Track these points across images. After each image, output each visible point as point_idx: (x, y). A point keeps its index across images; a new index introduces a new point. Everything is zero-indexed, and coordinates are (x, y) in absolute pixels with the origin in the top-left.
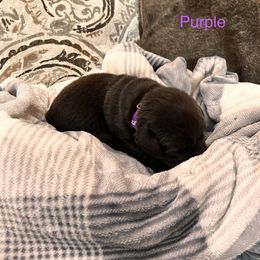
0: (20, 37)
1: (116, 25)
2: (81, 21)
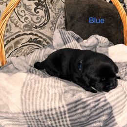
0: (11, 34)
1: (52, 23)
2: (36, 23)
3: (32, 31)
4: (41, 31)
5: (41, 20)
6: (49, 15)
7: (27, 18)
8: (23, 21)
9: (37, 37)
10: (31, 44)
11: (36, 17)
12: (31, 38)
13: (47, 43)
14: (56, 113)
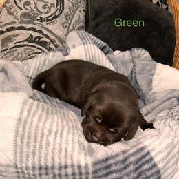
1: (66, 16)
2: (42, 13)
3: (35, 24)
4: (48, 27)
5: (50, 9)
6: (63, 4)
7: (28, 3)
8: (22, 7)
9: (41, 36)
10: (30, 44)
12: (31, 36)
13: (56, 46)
14: (74, 174)
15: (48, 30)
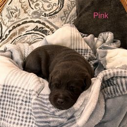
0: (18, 20)
1: (64, 12)
2: (46, 10)
3: (40, 18)
4: (50, 20)
5: (52, 8)
6: (63, 3)
7: (38, 5)
8: (33, 8)
10: (36, 32)
11: (49, 4)
12: (37, 27)
15: (49, 22)
